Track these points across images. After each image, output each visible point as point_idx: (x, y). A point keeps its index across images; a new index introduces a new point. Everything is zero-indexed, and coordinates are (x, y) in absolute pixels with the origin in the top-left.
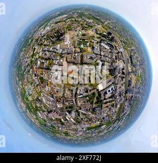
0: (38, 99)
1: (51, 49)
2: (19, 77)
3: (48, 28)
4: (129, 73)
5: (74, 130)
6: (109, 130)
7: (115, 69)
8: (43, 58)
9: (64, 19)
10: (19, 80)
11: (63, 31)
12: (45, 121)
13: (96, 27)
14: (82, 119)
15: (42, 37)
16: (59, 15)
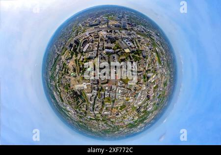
0: (138, 110)
1: (92, 102)
2: (115, 131)
3: (68, 108)
4: (108, 27)
5: (162, 77)
6: (160, 44)
7: (109, 38)
8: (101, 109)
9: (58, 93)
10: (118, 130)
11: (71, 93)
12: (154, 104)
13: (64, 60)
14: (153, 68)
15: (77, 112)
16: (55, 99)
